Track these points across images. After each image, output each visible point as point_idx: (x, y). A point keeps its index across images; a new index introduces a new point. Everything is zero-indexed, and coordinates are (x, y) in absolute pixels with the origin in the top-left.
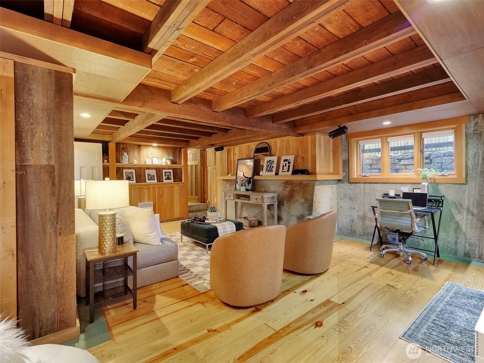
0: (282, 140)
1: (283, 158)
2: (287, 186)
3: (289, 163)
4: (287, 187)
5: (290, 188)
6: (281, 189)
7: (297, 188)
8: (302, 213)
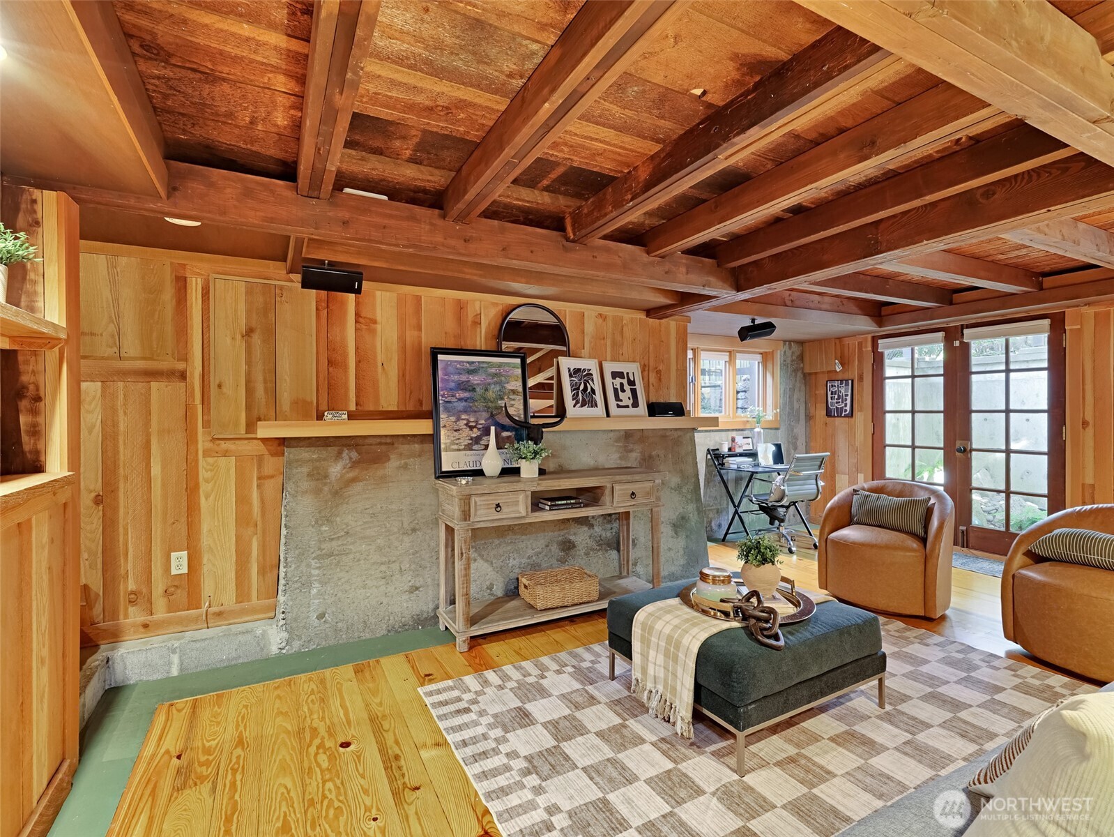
0: (600, 314)
1: (609, 367)
2: (631, 446)
3: (631, 383)
4: (631, 451)
5: (641, 453)
6: (616, 456)
7: (658, 452)
8: (681, 510)
